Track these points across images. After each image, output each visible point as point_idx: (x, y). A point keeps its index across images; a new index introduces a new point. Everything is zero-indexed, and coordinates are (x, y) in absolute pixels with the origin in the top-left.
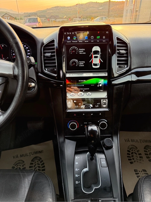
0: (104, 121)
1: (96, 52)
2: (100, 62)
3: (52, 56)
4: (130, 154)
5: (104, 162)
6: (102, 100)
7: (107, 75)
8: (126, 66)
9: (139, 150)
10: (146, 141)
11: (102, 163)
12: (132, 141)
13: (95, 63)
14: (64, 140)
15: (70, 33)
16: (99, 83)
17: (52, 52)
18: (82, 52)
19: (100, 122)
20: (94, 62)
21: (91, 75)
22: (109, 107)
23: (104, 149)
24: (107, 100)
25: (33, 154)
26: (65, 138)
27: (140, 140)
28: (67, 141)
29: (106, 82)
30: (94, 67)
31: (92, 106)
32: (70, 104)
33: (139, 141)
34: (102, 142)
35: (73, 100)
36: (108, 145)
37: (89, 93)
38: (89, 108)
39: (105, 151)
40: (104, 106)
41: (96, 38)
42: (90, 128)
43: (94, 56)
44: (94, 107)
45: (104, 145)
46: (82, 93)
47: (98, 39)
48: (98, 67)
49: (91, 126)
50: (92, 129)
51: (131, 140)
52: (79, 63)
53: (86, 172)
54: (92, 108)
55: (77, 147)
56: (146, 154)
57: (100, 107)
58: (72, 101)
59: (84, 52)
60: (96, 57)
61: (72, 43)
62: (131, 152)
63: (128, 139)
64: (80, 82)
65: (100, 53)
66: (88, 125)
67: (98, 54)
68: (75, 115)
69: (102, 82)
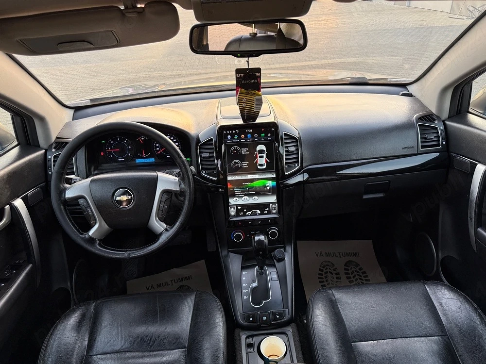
0: (275, 230)
1: (261, 151)
2: (267, 162)
3: (210, 157)
4: (322, 275)
5: (275, 276)
6: (271, 205)
7: (275, 176)
8: (296, 165)
9: (336, 268)
10: (349, 255)
11: (273, 276)
12: (328, 255)
13: (261, 163)
14: (228, 254)
15: (231, 132)
16: (267, 185)
17: (210, 153)
18: (245, 152)
19: (270, 230)
20: (259, 162)
21: (257, 176)
22: (279, 212)
23: (275, 261)
24: (277, 204)
25: (176, 281)
26: (229, 251)
27: (340, 253)
28: (231, 255)
29: (274, 183)
30: (259, 167)
31: (260, 213)
32: (233, 211)
33: (338, 254)
34: (273, 254)
35: (237, 206)
36: (279, 256)
37: (255, 197)
38: (256, 215)
39: (276, 264)
40: (274, 211)
41: (261, 136)
42: (257, 238)
43: (258, 155)
44: (262, 214)
45: (275, 257)
46: (247, 197)
47: (263, 137)
48: (264, 167)
49: (259, 236)
50: (259, 239)
51: (326, 253)
52: (242, 164)
53: (256, 288)
54: (259, 214)
55: (243, 261)
56: (346, 274)
57: (269, 212)
58: (235, 207)
59: (247, 151)
60: (261, 157)
61: (233, 142)
62: (325, 271)
63: (321, 253)
64: (245, 185)
65: (266, 152)
66: (255, 235)
67: (264, 154)
68: (240, 224)
69: (270, 184)
